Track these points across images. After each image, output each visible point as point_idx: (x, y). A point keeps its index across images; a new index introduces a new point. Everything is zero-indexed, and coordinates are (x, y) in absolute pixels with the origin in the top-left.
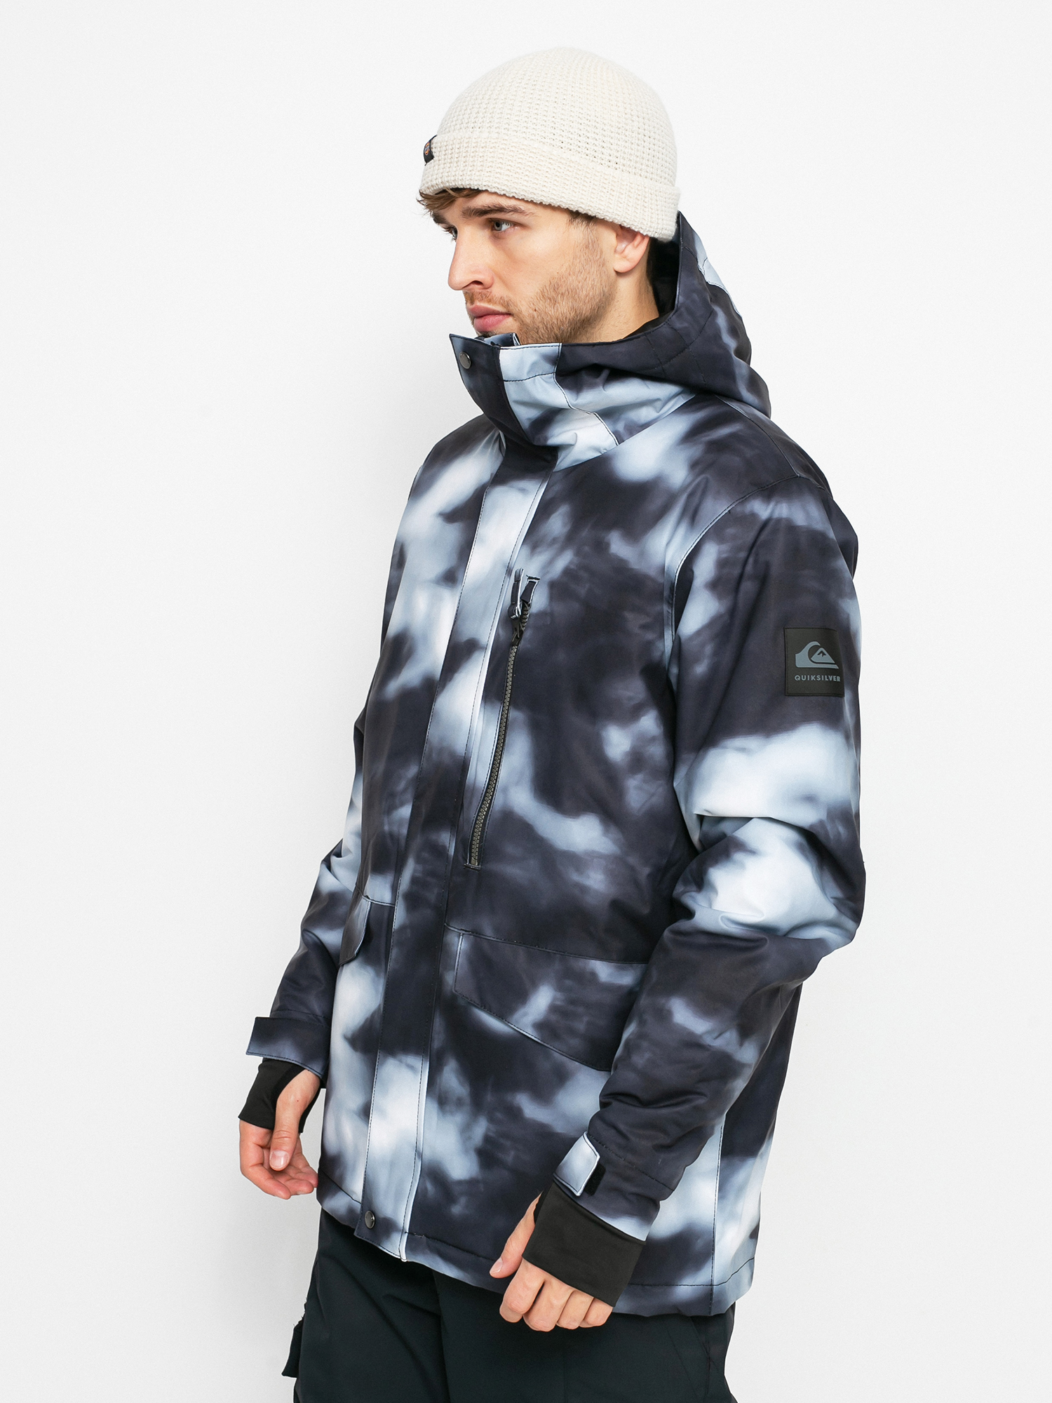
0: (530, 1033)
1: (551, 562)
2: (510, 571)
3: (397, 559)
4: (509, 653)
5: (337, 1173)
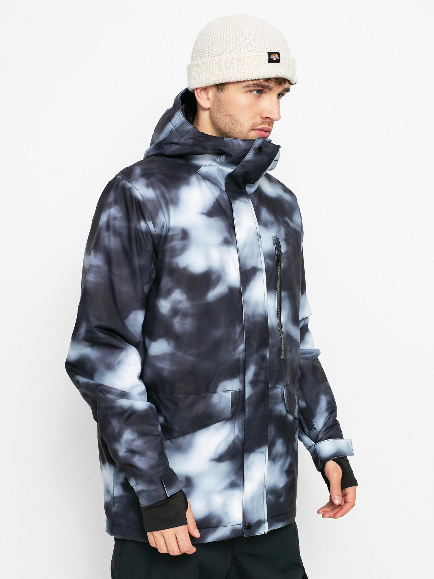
2: (259, 236)
3: (180, 236)
4: (277, 270)
5: (214, 522)
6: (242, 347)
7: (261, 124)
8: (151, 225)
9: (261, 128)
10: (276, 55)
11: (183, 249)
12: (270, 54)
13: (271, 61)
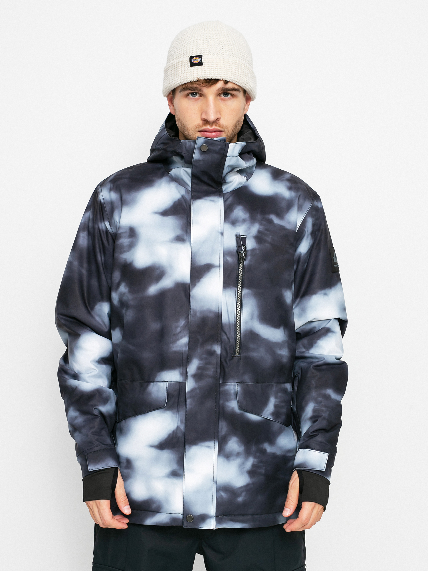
0: (270, 418)
1: (249, 228)
2: (222, 234)
3: (128, 234)
4: (239, 267)
5: (154, 506)
6: (185, 340)
7: (202, 126)
8: (107, 224)
9: (204, 129)
10: (198, 58)
11: (131, 246)
12: (191, 58)
13: (192, 64)
